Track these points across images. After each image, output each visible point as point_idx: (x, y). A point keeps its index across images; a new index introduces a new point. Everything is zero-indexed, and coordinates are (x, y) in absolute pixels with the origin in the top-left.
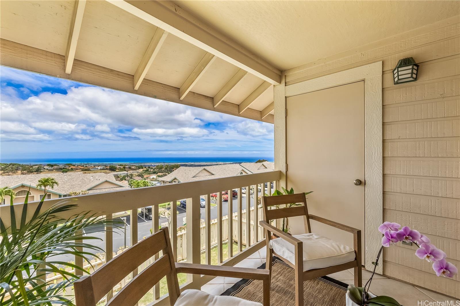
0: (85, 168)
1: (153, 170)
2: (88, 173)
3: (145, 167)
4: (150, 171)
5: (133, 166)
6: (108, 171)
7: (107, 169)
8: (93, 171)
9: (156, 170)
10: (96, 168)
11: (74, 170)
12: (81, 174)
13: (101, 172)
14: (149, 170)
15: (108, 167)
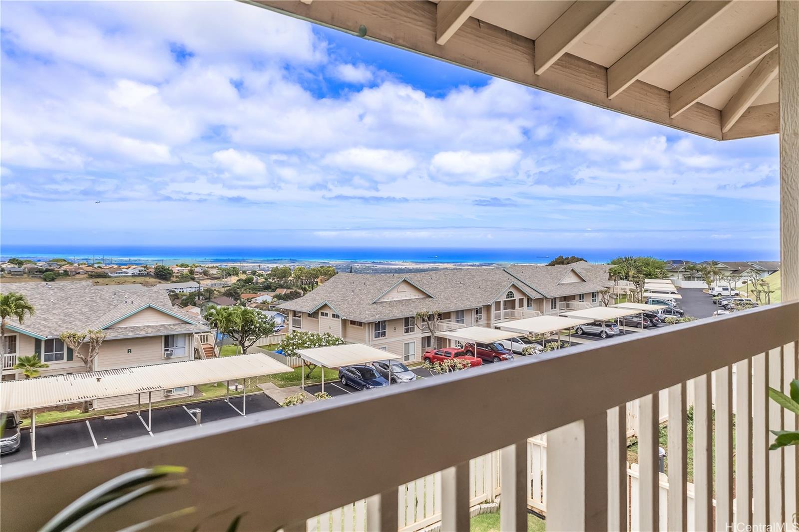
0: (96, 271)
1: (263, 280)
2: (103, 284)
3: (244, 272)
4: (257, 283)
5: (213, 267)
6: (152, 280)
7: (148, 275)
8: (116, 280)
9: (271, 280)
10: (124, 270)
11: (69, 276)
12: (88, 285)
13: (134, 283)
14: (254, 281)
15: (153, 270)
